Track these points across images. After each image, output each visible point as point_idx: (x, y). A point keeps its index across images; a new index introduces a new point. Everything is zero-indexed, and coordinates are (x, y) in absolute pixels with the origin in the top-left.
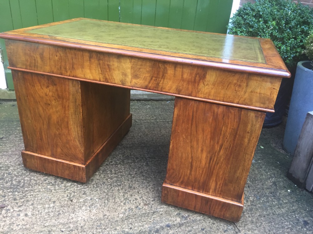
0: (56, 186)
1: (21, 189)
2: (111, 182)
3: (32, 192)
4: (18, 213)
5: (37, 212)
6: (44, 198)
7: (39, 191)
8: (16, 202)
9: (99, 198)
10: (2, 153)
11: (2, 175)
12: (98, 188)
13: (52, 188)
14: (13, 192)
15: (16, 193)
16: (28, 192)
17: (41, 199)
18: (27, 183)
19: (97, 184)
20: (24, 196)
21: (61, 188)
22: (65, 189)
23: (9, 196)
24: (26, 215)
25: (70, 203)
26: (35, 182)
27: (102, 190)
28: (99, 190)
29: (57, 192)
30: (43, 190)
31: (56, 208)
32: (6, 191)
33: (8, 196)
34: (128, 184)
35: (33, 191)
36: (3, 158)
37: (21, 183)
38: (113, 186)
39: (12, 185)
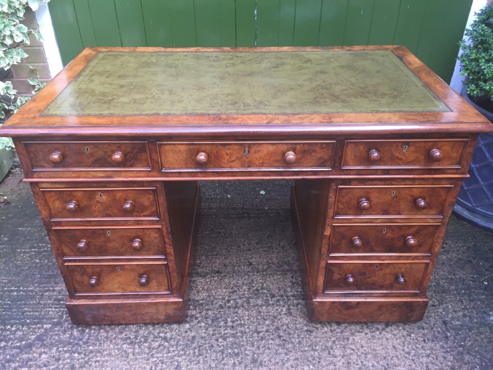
0: (136, 346)
1: (83, 347)
2: (223, 345)
3: (98, 354)
7: (110, 355)
11: (60, 316)
12: (201, 357)
13: (131, 350)
14: (71, 352)
15: (76, 355)
16: (92, 355)
18: (93, 336)
19: (201, 349)
20: (87, 362)
21: (143, 352)
22: (148, 354)
23: (65, 359)
27: (207, 361)
28: (201, 362)
29: (136, 359)
30: (115, 353)
32: (61, 349)
33: (63, 360)
35: (100, 352)
37: (85, 336)
38: (227, 356)
39: (72, 337)
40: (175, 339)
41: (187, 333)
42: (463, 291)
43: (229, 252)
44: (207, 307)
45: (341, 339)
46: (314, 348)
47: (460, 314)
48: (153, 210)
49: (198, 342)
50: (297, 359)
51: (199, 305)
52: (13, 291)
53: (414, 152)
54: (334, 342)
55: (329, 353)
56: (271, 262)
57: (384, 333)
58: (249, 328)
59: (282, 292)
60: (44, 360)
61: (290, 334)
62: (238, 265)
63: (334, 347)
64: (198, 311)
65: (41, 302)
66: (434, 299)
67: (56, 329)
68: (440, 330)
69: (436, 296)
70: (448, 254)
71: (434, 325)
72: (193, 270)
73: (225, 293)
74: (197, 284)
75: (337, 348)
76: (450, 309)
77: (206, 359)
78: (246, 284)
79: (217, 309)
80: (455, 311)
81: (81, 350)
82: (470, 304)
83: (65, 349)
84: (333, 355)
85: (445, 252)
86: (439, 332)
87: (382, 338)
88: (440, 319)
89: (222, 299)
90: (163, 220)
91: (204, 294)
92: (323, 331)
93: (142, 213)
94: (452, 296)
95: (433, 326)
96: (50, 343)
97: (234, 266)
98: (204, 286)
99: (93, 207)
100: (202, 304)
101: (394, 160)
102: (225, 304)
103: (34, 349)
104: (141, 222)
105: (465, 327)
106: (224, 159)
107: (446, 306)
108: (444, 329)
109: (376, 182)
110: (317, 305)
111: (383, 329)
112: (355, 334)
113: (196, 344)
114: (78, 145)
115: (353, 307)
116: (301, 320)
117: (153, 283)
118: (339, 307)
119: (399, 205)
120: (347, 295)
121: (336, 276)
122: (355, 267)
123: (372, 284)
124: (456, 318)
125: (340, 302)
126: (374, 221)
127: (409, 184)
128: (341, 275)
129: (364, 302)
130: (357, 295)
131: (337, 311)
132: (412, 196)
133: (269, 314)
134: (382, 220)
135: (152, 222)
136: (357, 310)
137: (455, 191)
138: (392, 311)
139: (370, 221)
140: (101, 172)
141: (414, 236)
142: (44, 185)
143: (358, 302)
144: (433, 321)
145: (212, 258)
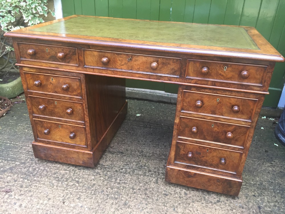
0: (60, 182)
2: (110, 192)
4: (16, 201)
5: (30, 206)
6: (44, 192)
7: (44, 184)
8: (21, 189)
9: (89, 207)
11: (26, 159)
12: (94, 196)
13: (56, 184)
14: (24, 178)
15: (26, 180)
16: (35, 182)
17: (40, 193)
18: (39, 173)
19: (96, 191)
20: (30, 185)
21: (62, 186)
24: (21, 206)
25: (61, 205)
26: (46, 173)
27: (97, 199)
28: (93, 198)
29: (57, 189)
30: (47, 184)
31: (47, 206)
33: (18, 182)
34: (125, 199)
35: (39, 182)
37: (35, 172)
38: (109, 198)
39: (28, 171)
40: (83, 183)
41: (91, 181)
42: (278, 191)
44: (108, 170)
45: (184, 203)
46: (165, 204)
47: (272, 204)
48: (79, 92)
49: (96, 187)
50: (152, 209)
51: (104, 168)
52: (7, 143)
53: (231, 71)
54: (180, 204)
55: (174, 210)
57: (215, 205)
58: (129, 185)
59: (156, 170)
60: (8, 180)
62: (135, 151)
64: (102, 171)
65: (20, 151)
66: (255, 192)
67: (22, 165)
68: (254, 211)
69: (258, 190)
70: (274, 167)
71: (252, 207)
73: (122, 164)
74: (107, 157)
75: (180, 208)
76: (265, 200)
77: (97, 197)
78: (136, 162)
79: (114, 172)
80: (269, 202)
81: (30, 178)
82: (281, 200)
83: (22, 176)
84: (176, 211)
87: (212, 208)
88: (257, 204)
89: (119, 167)
90: (84, 99)
91: (109, 163)
92: (175, 196)
93: (73, 93)
94: (269, 193)
96: (15, 172)
97: (132, 151)
98: (111, 158)
99: (48, 86)
100: (106, 168)
101: (218, 75)
102: (119, 170)
103: (6, 173)
104: (72, 99)
106: (118, 63)
107: (264, 198)
108: (258, 211)
109: (206, 90)
110: (169, 170)
111: (215, 203)
112: (195, 202)
113: (94, 188)
114: (43, 46)
115: (192, 176)
116: (163, 188)
117: (78, 139)
118: (183, 174)
119: (222, 109)
120: (189, 168)
121: (182, 152)
122: (194, 147)
123: (205, 162)
124: (268, 206)
125: (183, 171)
126: (206, 117)
127: (228, 94)
128: (185, 152)
129: (199, 174)
130: (196, 169)
131: (182, 177)
132: (230, 103)
133: (144, 180)
134: (211, 117)
135: (78, 100)
136: (194, 179)
137: (259, 104)
138: (218, 184)
139: (204, 117)
140: (53, 64)
141: (232, 132)
142: (25, 69)
143: (195, 173)
144: (251, 205)
145: (121, 145)
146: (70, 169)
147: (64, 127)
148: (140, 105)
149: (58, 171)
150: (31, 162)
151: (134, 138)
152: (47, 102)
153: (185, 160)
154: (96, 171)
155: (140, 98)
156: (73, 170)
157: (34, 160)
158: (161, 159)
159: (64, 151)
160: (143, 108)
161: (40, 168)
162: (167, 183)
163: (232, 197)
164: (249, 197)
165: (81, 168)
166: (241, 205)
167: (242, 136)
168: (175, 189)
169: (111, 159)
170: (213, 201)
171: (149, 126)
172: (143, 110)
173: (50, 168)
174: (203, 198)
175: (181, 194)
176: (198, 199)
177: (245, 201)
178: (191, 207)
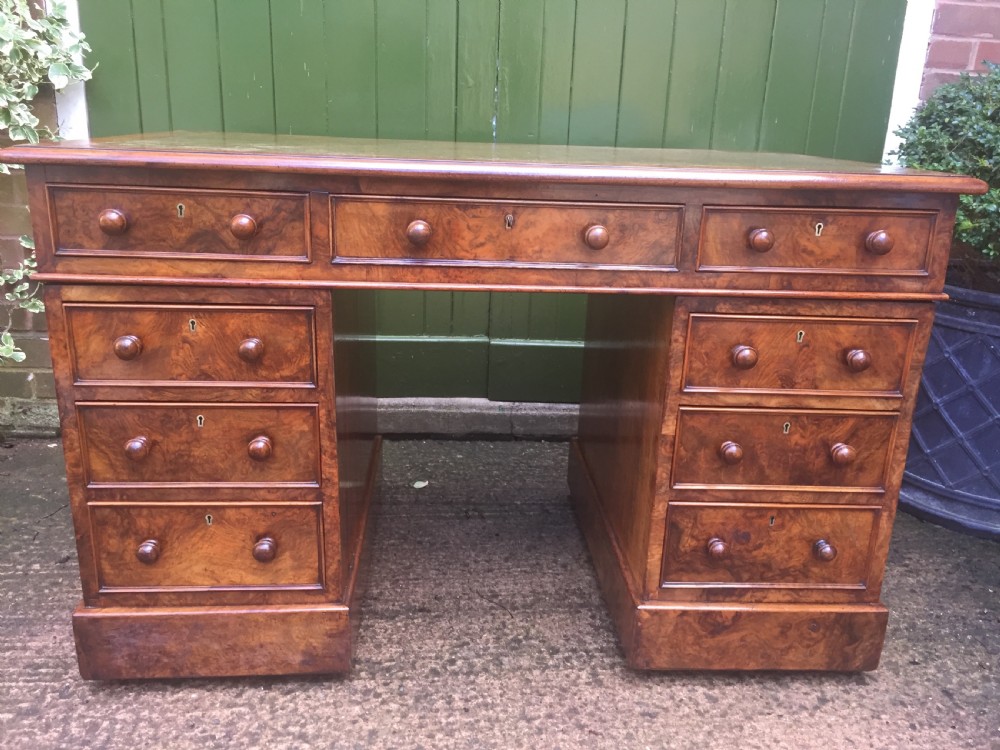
10: (55, 612)
11: (36, 697)
18: (120, 734)
26: (151, 732)
36: (54, 630)
37: (99, 734)
39: (66, 738)
40: (327, 736)
41: (357, 725)
42: (969, 637)
43: (445, 574)
44: (401, 674)
45: (723, 727)
47: (976, 675)
48: (303, 364)
49: (385, 741)
51: (382, 669)
53: (836, 237)
54: (710, 733)
56: (540, 590)
57: (818, 713)
59: (574, 644)
61: (605, 721)
62: (467, 597)
63: (713, 744)
64: (381, 682)
66: (911, 652)
67: (25, 722)
68: (940, 706)
69: (914, 645)
70: (918, 575)
71: (926, 697)
72: (364, 607)
73: (443, 646)
74: (374, 631)
76: (951, 668)
78: (489, 631)
79: (427, 677)
80: (964, 673)
82: (991, 658)
85: (911, 572)
86: (939, 709)
88: (934, 686)
89: (437, 658)
90: (323, 390)
91: (394, 650)
92: (681, 714)
93: (278, 371)
94: (948, 646)
95: (922, 700)
97: (457, 601)
98: (391, 635)
99: (173, 352)
100: (388, 669)
101: (798, 253)
102: (444, 667)
104: (273, 394)
105: (994, 700)
106: (463, 239)
107: (942, 663)
108: (950, 704)
109: (765, 308)
110: (647, 620)
111: (816, 708)
112: (755, 719)
113: (381, 745)
114: (163, 197)
115: (726, 628)
116: (627, 694)
117: (286, 561)
118: (696, 626)
119: (814, 365)
120: (712, 598)
121: (688, 543)
122: (727, 518)
123: (764, 565)
124: (969, 684)
125: (697, 612)
126: (765, 402)
127: (831, 313)
128: (698, 540)
129: (750, 614)
130: (734, 598)
131: (690, 639)
132: (838, 344)
133: (549, 684)
134: (781, 400)
135: (297, 396)
136: (735, 637)
137: (921, 335)
138: (812, 639)
139: (757, 403)
140: (203, 263)
141: (846, 443)
142: (73, 293)
143: (737, 613)
144: (920, 691)
145: (408, 584)
146: (249, 699)
147: (228, 521)
148: (409, 454)
149: (198, 713)
150: (66, 703)
151: (444, 558)
152: (162, 421)
153: (698, 572)
154: (359, 687)
155: (403, 430)
156: (262, 700)
157: (74, 692)
158: (570, 606)
159: (224, 622)
160: (426, 463)
161: (115, 719)
162: (633, 678)
163: (853, 678)
164: (902, 669)
165: (289, 686)
166: (893, 697)
167: (877, 449)
168: (668, 690)
169: (394, 636)
170: (807, 702)
171: (476, 514)
172: (428, 467)
173: (158, 709)
174: (770, 700)
175: (697, 704)
176: (759, 705)
177: (898, 684)
178: (750, 734)
